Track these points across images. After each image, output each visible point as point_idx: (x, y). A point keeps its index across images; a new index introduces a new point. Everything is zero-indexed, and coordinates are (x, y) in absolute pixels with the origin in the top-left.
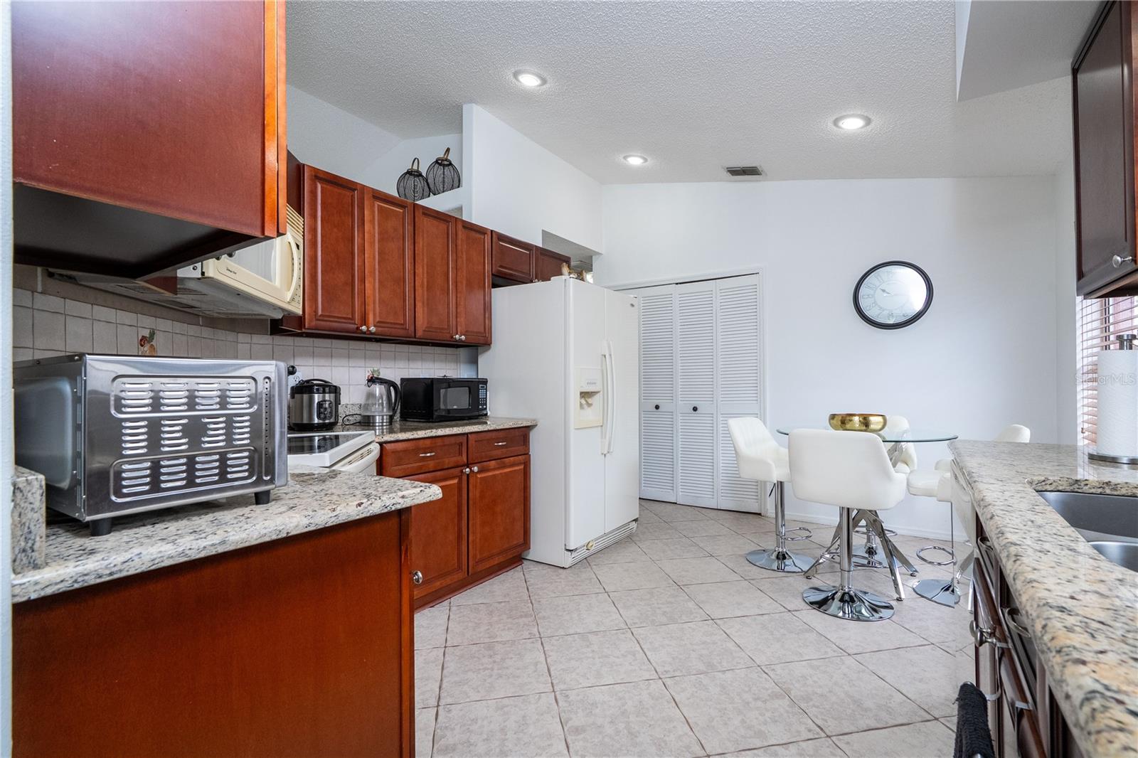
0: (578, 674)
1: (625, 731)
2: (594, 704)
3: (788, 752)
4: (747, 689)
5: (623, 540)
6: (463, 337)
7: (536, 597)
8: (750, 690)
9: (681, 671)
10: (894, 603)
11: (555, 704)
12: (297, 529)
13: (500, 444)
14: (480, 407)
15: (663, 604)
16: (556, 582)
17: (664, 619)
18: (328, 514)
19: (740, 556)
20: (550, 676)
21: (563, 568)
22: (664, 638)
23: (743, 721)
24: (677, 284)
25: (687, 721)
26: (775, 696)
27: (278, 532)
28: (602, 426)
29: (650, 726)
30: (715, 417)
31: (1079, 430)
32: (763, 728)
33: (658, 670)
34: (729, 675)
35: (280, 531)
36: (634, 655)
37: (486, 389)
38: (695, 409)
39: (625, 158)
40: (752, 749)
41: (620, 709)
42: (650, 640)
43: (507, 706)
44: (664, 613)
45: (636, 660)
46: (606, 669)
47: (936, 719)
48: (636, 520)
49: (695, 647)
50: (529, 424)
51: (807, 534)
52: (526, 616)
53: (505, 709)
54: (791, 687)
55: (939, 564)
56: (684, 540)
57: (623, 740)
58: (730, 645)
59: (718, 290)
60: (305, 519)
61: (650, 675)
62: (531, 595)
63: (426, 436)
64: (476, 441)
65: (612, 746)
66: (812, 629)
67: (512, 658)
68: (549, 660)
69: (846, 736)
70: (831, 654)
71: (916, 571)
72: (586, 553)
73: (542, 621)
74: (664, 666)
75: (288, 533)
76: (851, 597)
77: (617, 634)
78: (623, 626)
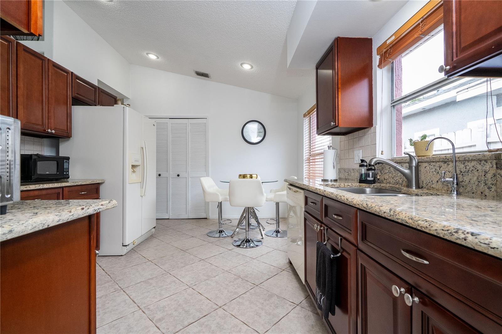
0: (150, 298)
1: (183, 312)
2: (164, 307)
3: (246, 295)
4: (225, 280)
5: (149, 238)
6: (53, 131)
7: (110, 272)
8: (227, 280)
9: (198, 282)
10: (261, 240)
11: (144, 314)
12: (53, 223)
13: (83, 193)
14: (65, 173)
15: (179, 259)
16: (119, 263)
17: (183, 265)
18: (68, 214)
19: (204, 235)
20: (135, 303)
21: (122, 255)
22: (185, 272)
23: (228, 291)
24: (170, 118)
25: (207, 298)
26: (235, 279)
27: (43, 225)
28: (141, 182)
29: (193, 305)
30: (187, 179)
31: (304, 178)
32: (236, 291)
33: (188, 284)
34: (217, 277)
35: (44, 224)
36: (175, 282)
37: (69, 163)
38: (178, 175)
39: (147, 54)
40: (234, 299)
41: (177, 304)
42: (180, 274)
43: (117, 324)
44: (182, 263)
45: (176, 284)
46: (164, 291)
47: (284, 270)
48: (154, 228)
49: (200, 271)
50: (100, 182)
51: (231, 221)
52: (108, 282)
53: (116, 326)
54: (240, 274)
55: (273, 224)
56: (178, 233)
57: (184, 315)
58: (213, 267)
59: (189, 123)
60: (56, 217)
61: (185, 287)
62: (107, 272)
63: (35, 188)
64: (68, 192)
65: (180, 319)
66: (240, 254)
67: (108, 303)
68: (131, 297)
69: (262, 284)
70: (248, 260)
71: (265, 229)
72: (133, 246)
73: (119, 282)
74: (190, 282)
75: (48, 225)
76: (249, 240)
77: (163, 276)
78: (164, 272)
